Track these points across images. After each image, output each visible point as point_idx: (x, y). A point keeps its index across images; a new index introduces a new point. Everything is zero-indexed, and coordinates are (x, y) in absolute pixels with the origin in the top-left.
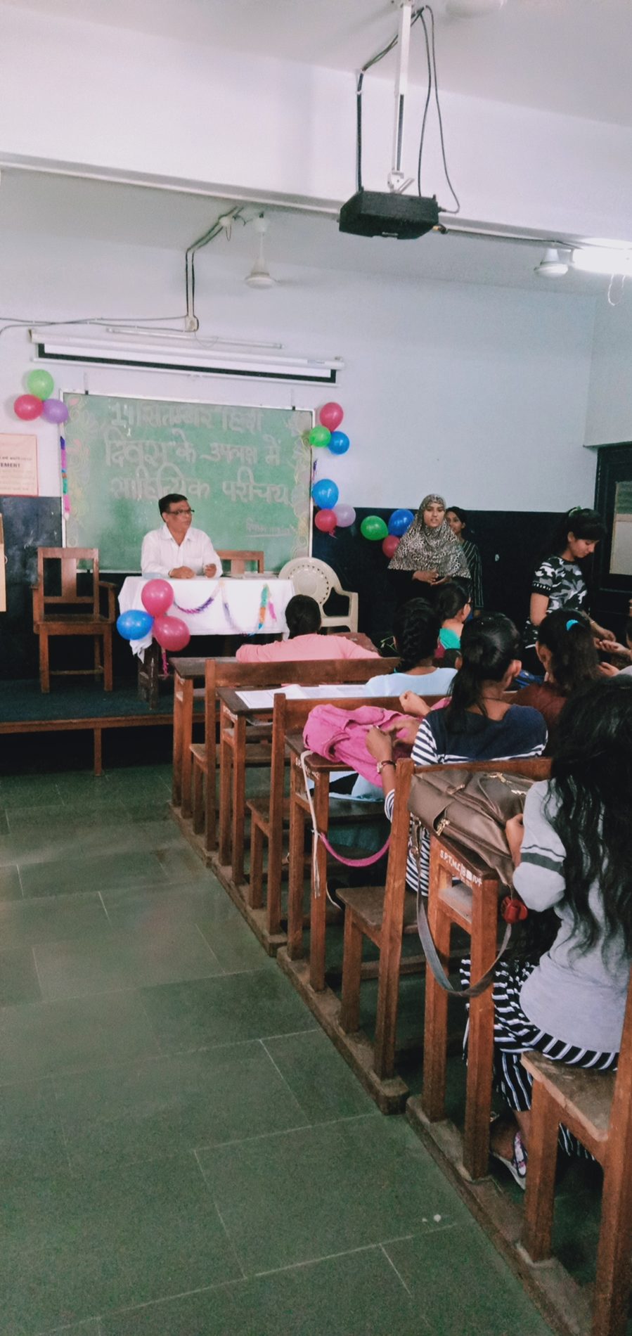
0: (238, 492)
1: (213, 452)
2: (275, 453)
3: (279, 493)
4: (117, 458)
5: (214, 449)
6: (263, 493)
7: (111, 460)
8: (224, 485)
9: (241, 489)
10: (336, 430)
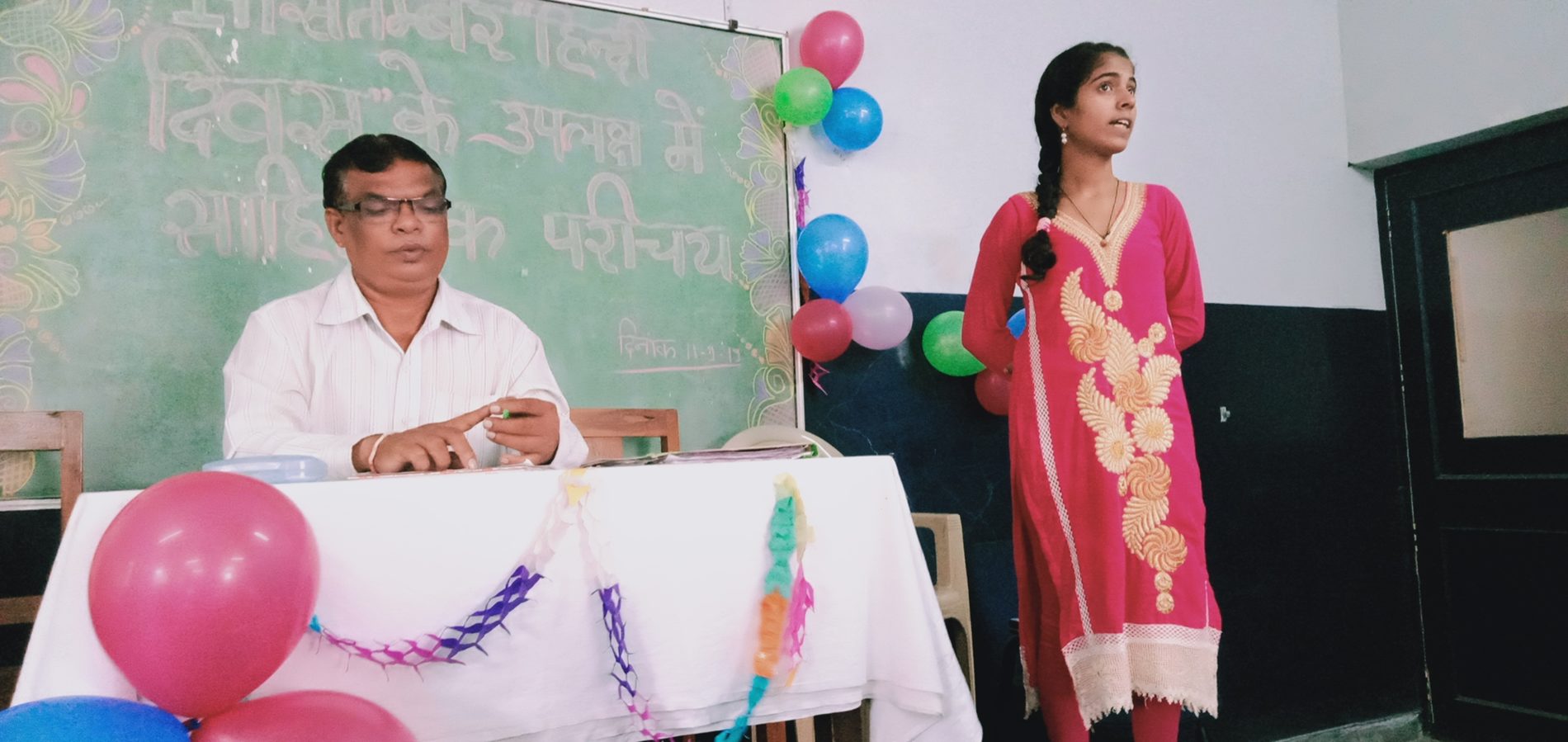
0: (590, 243)
1: (510, 127)
2: (689, 142)
3: (705, 252)
4: (188, 126)
5: (515, 118)
6: (662, 249)
7: (167, 133)
8: (549, 221)
9: (599, 236)
10: (846, 84)
